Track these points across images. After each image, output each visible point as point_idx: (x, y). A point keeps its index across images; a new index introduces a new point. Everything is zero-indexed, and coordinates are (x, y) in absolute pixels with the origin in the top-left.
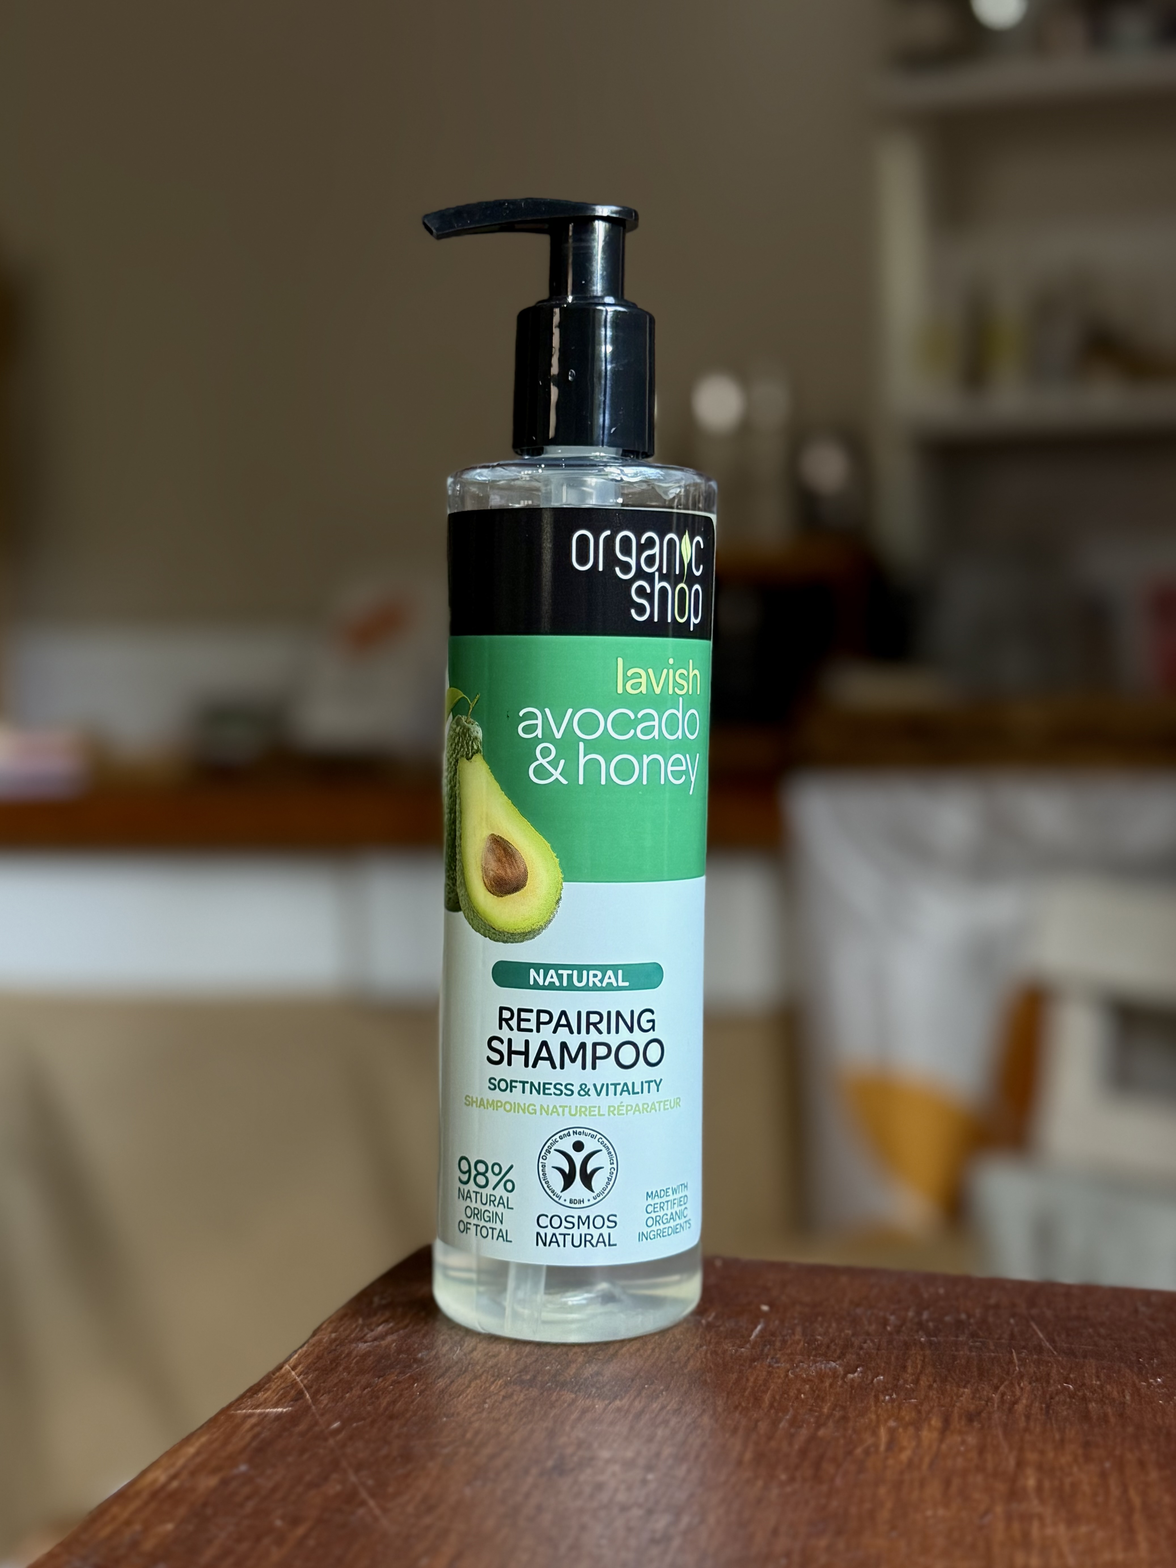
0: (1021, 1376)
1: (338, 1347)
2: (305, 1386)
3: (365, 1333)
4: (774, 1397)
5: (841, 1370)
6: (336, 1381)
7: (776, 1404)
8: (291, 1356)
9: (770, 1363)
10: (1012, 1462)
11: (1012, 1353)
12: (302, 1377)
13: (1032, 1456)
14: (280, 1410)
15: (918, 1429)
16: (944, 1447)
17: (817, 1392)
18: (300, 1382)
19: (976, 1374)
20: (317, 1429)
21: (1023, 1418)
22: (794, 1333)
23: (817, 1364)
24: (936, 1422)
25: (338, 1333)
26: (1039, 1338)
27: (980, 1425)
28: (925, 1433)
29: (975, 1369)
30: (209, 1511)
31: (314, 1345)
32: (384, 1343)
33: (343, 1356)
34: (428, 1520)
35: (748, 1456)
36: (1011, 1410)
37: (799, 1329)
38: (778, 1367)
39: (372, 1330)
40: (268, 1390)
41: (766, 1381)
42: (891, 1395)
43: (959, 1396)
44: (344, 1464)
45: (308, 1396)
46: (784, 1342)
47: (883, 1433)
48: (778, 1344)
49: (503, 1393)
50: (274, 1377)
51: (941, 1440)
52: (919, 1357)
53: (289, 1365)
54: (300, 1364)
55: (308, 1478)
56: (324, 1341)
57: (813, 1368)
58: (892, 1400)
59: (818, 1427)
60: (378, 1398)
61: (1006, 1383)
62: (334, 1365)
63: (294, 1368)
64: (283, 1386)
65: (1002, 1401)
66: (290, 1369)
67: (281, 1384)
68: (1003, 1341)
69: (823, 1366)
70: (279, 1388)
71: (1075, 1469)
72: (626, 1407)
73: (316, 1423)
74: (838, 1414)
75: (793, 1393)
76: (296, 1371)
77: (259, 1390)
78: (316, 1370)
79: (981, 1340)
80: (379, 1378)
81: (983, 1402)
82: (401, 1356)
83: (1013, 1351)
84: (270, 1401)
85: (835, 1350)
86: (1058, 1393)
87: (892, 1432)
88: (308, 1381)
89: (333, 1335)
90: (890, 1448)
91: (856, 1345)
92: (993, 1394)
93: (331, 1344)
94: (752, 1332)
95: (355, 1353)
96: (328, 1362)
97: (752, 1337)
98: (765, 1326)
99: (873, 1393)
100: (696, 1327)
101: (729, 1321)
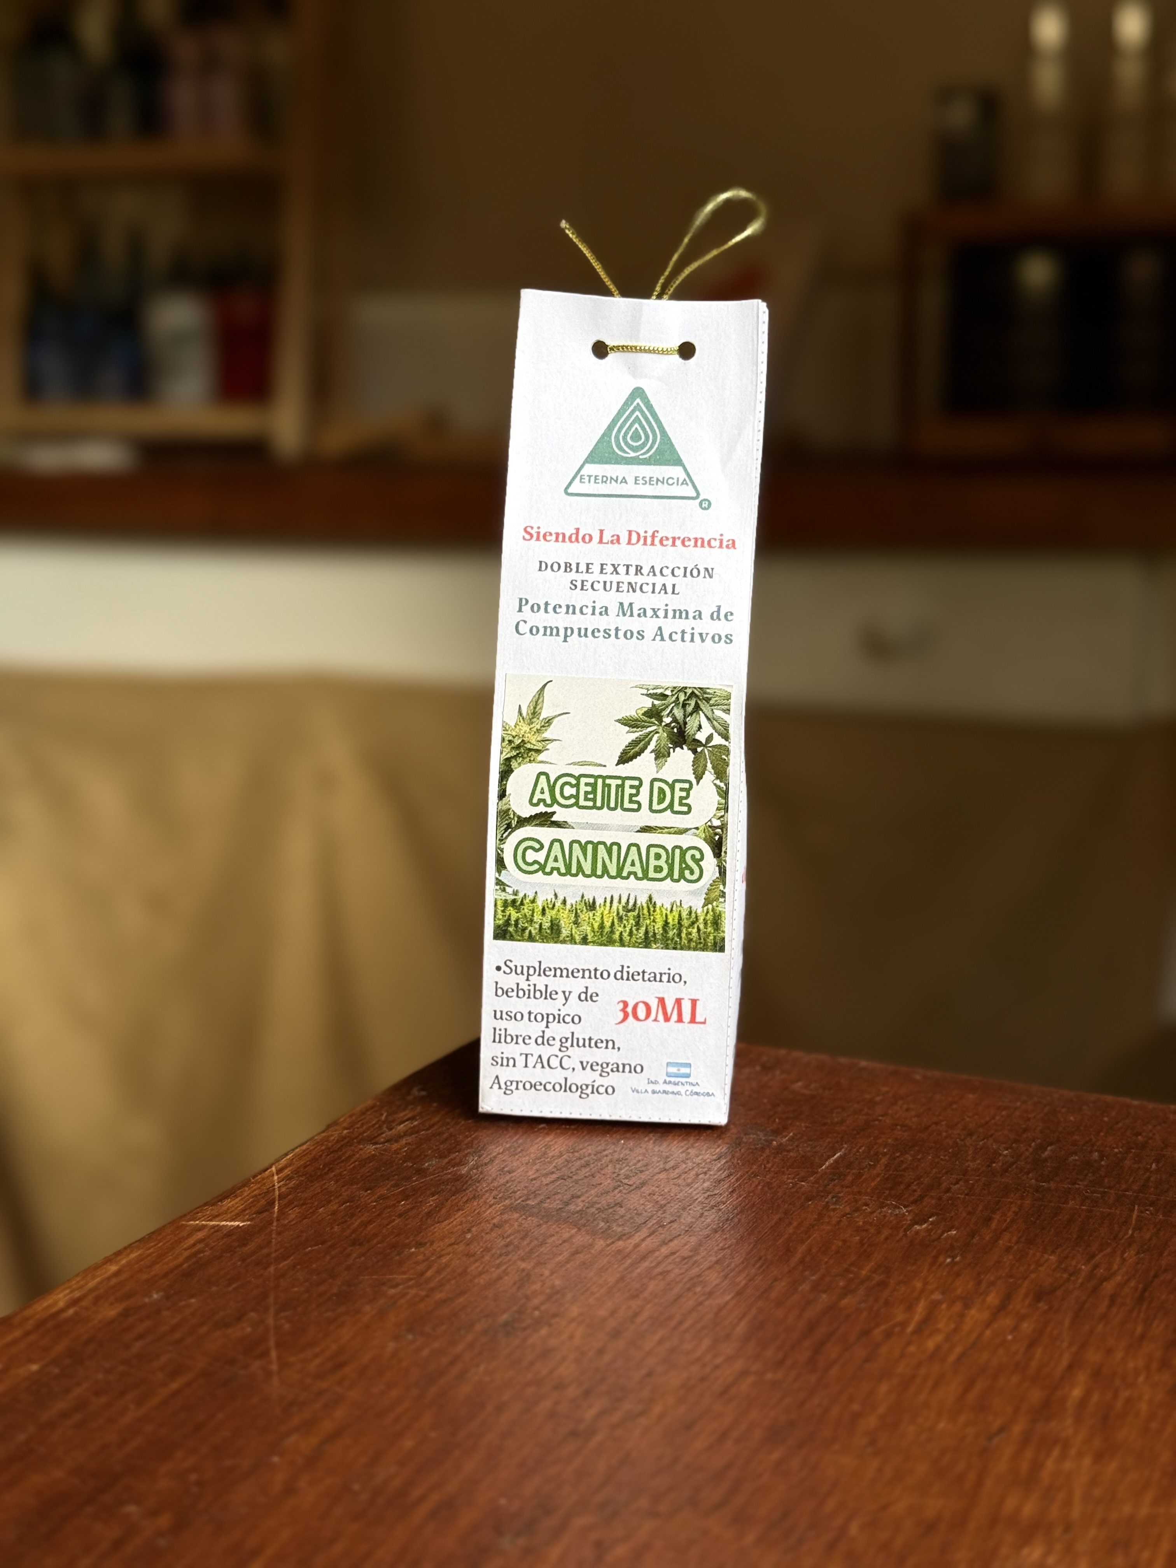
0: (1130, 1243)
1: (342, 1148)
2: (280, 1195)
3: (382, 1131)
4: (810, 1250)
6: (316, 1191)
7: (808, 1259)
8: (286, 1155)
9: (828, 1202)
10: (1065, 1362)
11: (1132, 1210)
12: (282, 1183)
13: (1093, 1356)
14: (237, 1223)
15: (967, 1306)
16: (988, 1333)
17: (866, 1246)
18: (277, 1190)
19: (1074, 1236)
20: (265, 1251)
21: (1106, 1302)
22: (875, 1166)
23: (885, 1209)
24: (993, 1299)
25: (351, 1130)
27: (1046, 1307)
28: (973, 1312)
29: (1076, 1229)
30: (89, 1350)
31: (317, 1143)
32: (395, 1146)
33: (342, 1159)
34: (326, 1382)
36: (1096, 1290)
37: (884, 1160)
38: (834, 1210)
39: (390, 1129)
40: (236, 1197)
41: (810, 1227)
42: (953, 1257)
43: (1038, 1265)
44: (271, 1300)
45: (276, 1208)
46: (858, 1176)
47: (920, 1309)
48: (850, 1178)
50: (253, 1181)
51: (988, 1325)
52: (1013, 1208)
53: (276, 1168)
54: (290, 1166)
55: (221, 1315)
56: (332, 1138)
57: (876, 1214)
58: (953, 1263)
59: (844, 1295)
60: (352, 1215)
61: (1109, 1250)
62: (326, 1170)
63: (279, 1171)
64: (256, 1192)
65: (1091, 1276)
66: (276, 1171)
67: (255, 1190)
68: (1130, 1193)
69: (890, 1212)
70: (250, 1196)
71: (1141, 1379)
72: (628, 1250)
73: (268, 1244)
74: (877, 1278)
76: (280, 1175)
77: (227, 1197)
78: (301, 1176)
79: (1102, 1190)
80: (366, 1191)
81: (1065, 1276)
82: (405, 1165)
83: (1136, 1207)
84: (232, 1212)
85: (915, 1191)
87: (934, 1306)
88: (287, 1189)
89: (345, 1132)
90: (918, 1331)
91: (944, 1185)
92: (1084, 1264)
93: (338, 1142)
94: (826, 1160)
95: (357, 1156)
96: (321, 1167)
97: (824, 1167)
98: (845, 1154)
99: (934, 1253)
100: (763, 1149)
101: (805, 1145)
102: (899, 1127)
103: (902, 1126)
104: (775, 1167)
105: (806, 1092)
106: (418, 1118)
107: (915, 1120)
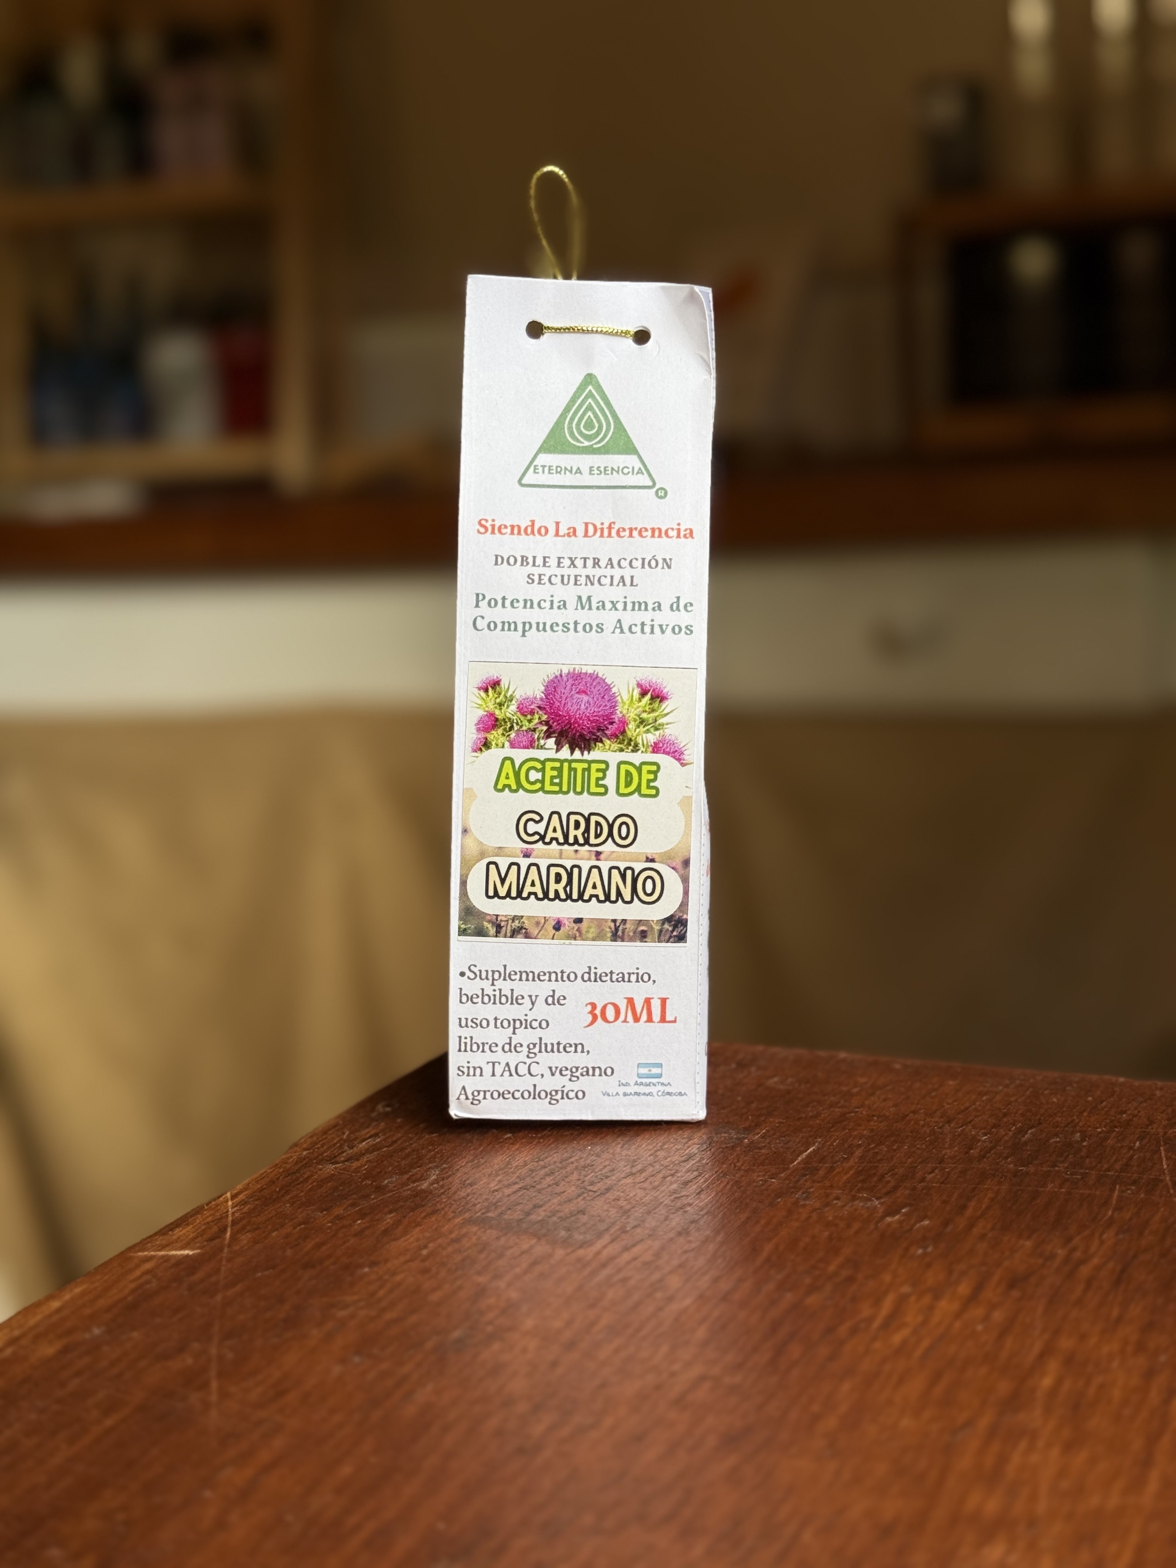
0: (1110, 1224)
1: (301, 1169)
2: (233, 1221)
4: (776, 1248)
6: (273, 1214)
7: (774, 1258)
9: (798, 1199)
10: (1037, 1350)
11: (1113, 1190)
12: (237, 1208)
13: (1067, 1344)
14: (186, 1252)
15: (937, 1297)
16: (958, 1324)
17: (835, 1241)
18: (230, 1215)
19: (1052, 1219)
20: (214, 1279)
22: (848, 1159)
23: (856, 1202)
24: (964, 1289)
25: (311, 1151)
26: (1162, 1170)
27: (1019, 1295)
28: (943, 1303)
29: (1054, 1213)
32: (356, 1164)
33: (300, 1181)
35: (703, 1330)
36: (1072, 1274)
37: (858, 1153)
38: (804, 1206)
40: (189, 1225)
41: (781, 1224)
42: (925, 1248)
43: (1013, 1251)
44: (215, 1329)
45: (229, 1234)
46: (832, 1170)
47: (888, 1303)
48: (821, 1173)
50: (206, 1208)
51: (958, 1315)
52: (990, 1194)
53: (232, 1192)
54: (246, 1190)
56: (291, 1160)
57: (847, 1208)
58: (925, 1254)
59: (809, 1294)
61: (1086, 1233)
62: (282, 1193)
63: (235, 1197)
64: (209, 1219)
66: (230, 1197)
67: (209, 1217)
68: (1111, 1173)
69: (861, 1205)
70: (203, 1223)
71: (1115, 1364)
73: (217, 1271)
74: (845, 1273)
75: (803, 1241)
76: (235, 1200)
77: (179, 1226)
78: (258, 1200)
79: (1082, 1171)
81: (1040, 1261)
82: (364, 1183)
83: (1117, 1187)
84: (183, 1240)
85: (889, 1182)
87: (902, 1299)
88: (241, 1214)
89: (305, 1153)
90: (886, 1325)
91: (919, 1175)
92: (1060, 1249)
93: (296, 1164)
94: (799, 1156)
95: (316, 1176)
96: (278, 1189)
97: (795, 1163)
98: (819, 1148)
99: (905, 1245)
100: (735, 1147)
101: (778, 1141)
102: (875, 1118)
103: (879, 1117)
104: (745, 1165)
105: (782, 1087)
106: (381, 1134)
107: (892, 1110)
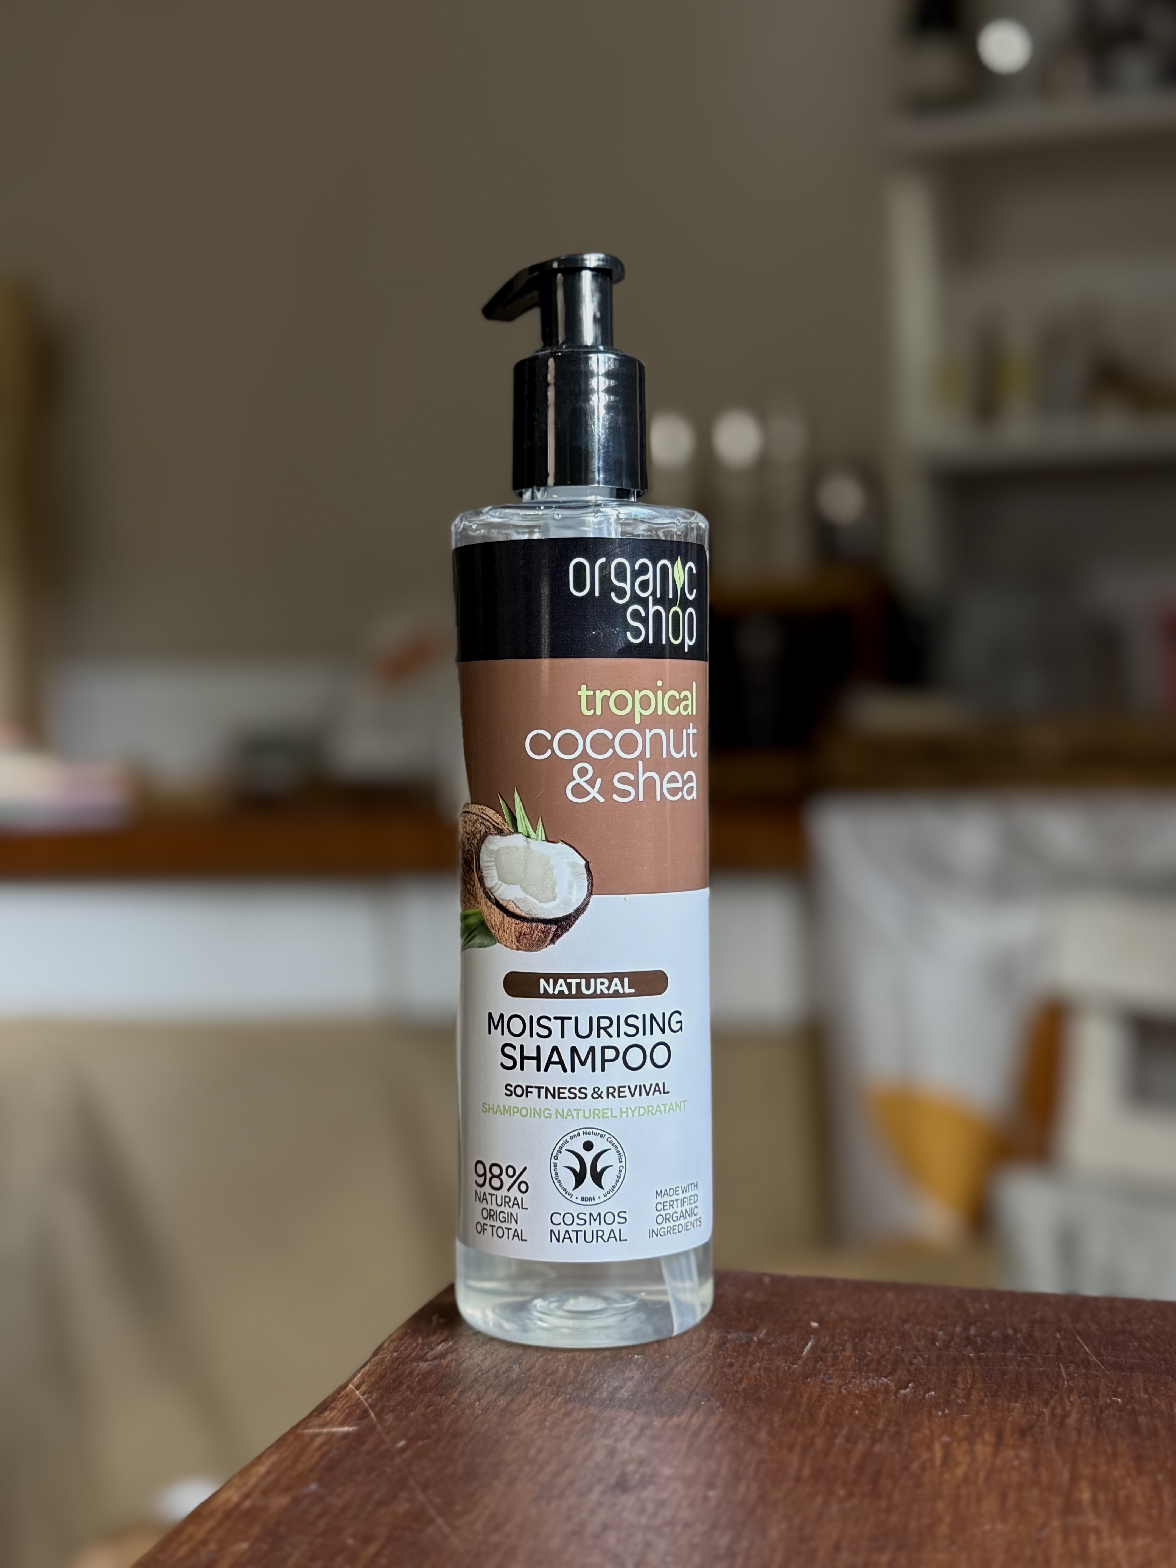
0: (1070, 1390)
1: (400, 1366)
2: (368, 1404)
3: (425, 1351)
4: (828, 1414)
5: (892, 1385)
6: (400, 1399)
7: (831, 1420)
8: (355, 1375)
9: (822, 1378)
10: (1066, 1476)
11: (1059, 1367)
12: (366, 1396)
13: (1086, 1471)
14: (346, 1429)
15: (972, 1444)
16: (998, 1462)
17: (871, 1408)
18: (364, 1401)
19: (1026, 1388)
20: (383, 1447)
21: (1074, 1432)
22: (844, 1350)
23: (869, 1380)
24: (988, 1437)
25: (399, 1352)
26: (1087, 1353)
27: (1032, 1440)
28: (979, 1448)
29: (1025, 1384)
30: (282, 1530)
31: (377, 1363)
33: (406, 1375)
34: (495, 1538)
35: (807, 1471)
36: (1062, 1425)
37: (849, 1346)
38: (831, 1384)
39: (433, 1349)
40: (333, 1409)
41: (820, 1397)
42: (943, 1411)
43: (1010, 1411)
44: (412, 1482)
45: (373, 1415)
46: (836, 1358)
47: (937, 1448)
48: (830, 1360)
49: (563, 1410)
50: (339, 1396)
51: (996, 1454)
52: (969, 1372)
53: (353, 1384)
54: (364, 1382)
55: (377, 1496)
56: (386, 1359)
57: (865, 1384)
58: (944, 1415)
59: (873, 1444)
60: (441, 1416)
61: (1056, 1397)
62: (397, 1384)
63: (358, 1387)
64: (348, 1405)
65: (1053, 1415)
66: (354, 1388)
67: (346, 1403)
68: (1051, 1355)
69: (875, 1382)
70: (344, 1407)
71: (1128, 1482)
72: (684, 1424)
73: (383, 1442)
74: (893, 1429)
75: (847, 1408)
76: (360, 1390)
77: (325, 1410)
78: (380, 1390)
79: (1029, 1354)
81: (1034, 1417)
83: (1061, 1366)
84: (337, 1420)
85: (886, 1366)
86: (1108, 1406)
87: (946, 1447)
88: (373, 1400)
89: (395, 1354)
90: (945, 1463)
91: (906, 1360)
92: (1043, 1408)
93: (393, 1362)
94: (803, 1348)
95: (417, 1371)
96: (391, 1381)
97: (804, 1353)
98: (817, 1343)
99: (926, 1409)
100: (748, 1343)
101: (780, 1338)
106: (449, 1339)
107: (856, 1314)
